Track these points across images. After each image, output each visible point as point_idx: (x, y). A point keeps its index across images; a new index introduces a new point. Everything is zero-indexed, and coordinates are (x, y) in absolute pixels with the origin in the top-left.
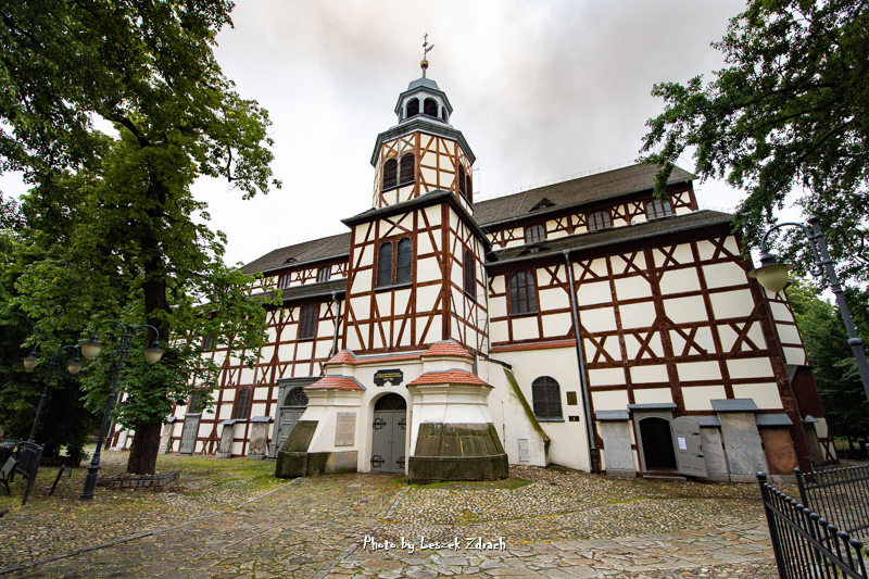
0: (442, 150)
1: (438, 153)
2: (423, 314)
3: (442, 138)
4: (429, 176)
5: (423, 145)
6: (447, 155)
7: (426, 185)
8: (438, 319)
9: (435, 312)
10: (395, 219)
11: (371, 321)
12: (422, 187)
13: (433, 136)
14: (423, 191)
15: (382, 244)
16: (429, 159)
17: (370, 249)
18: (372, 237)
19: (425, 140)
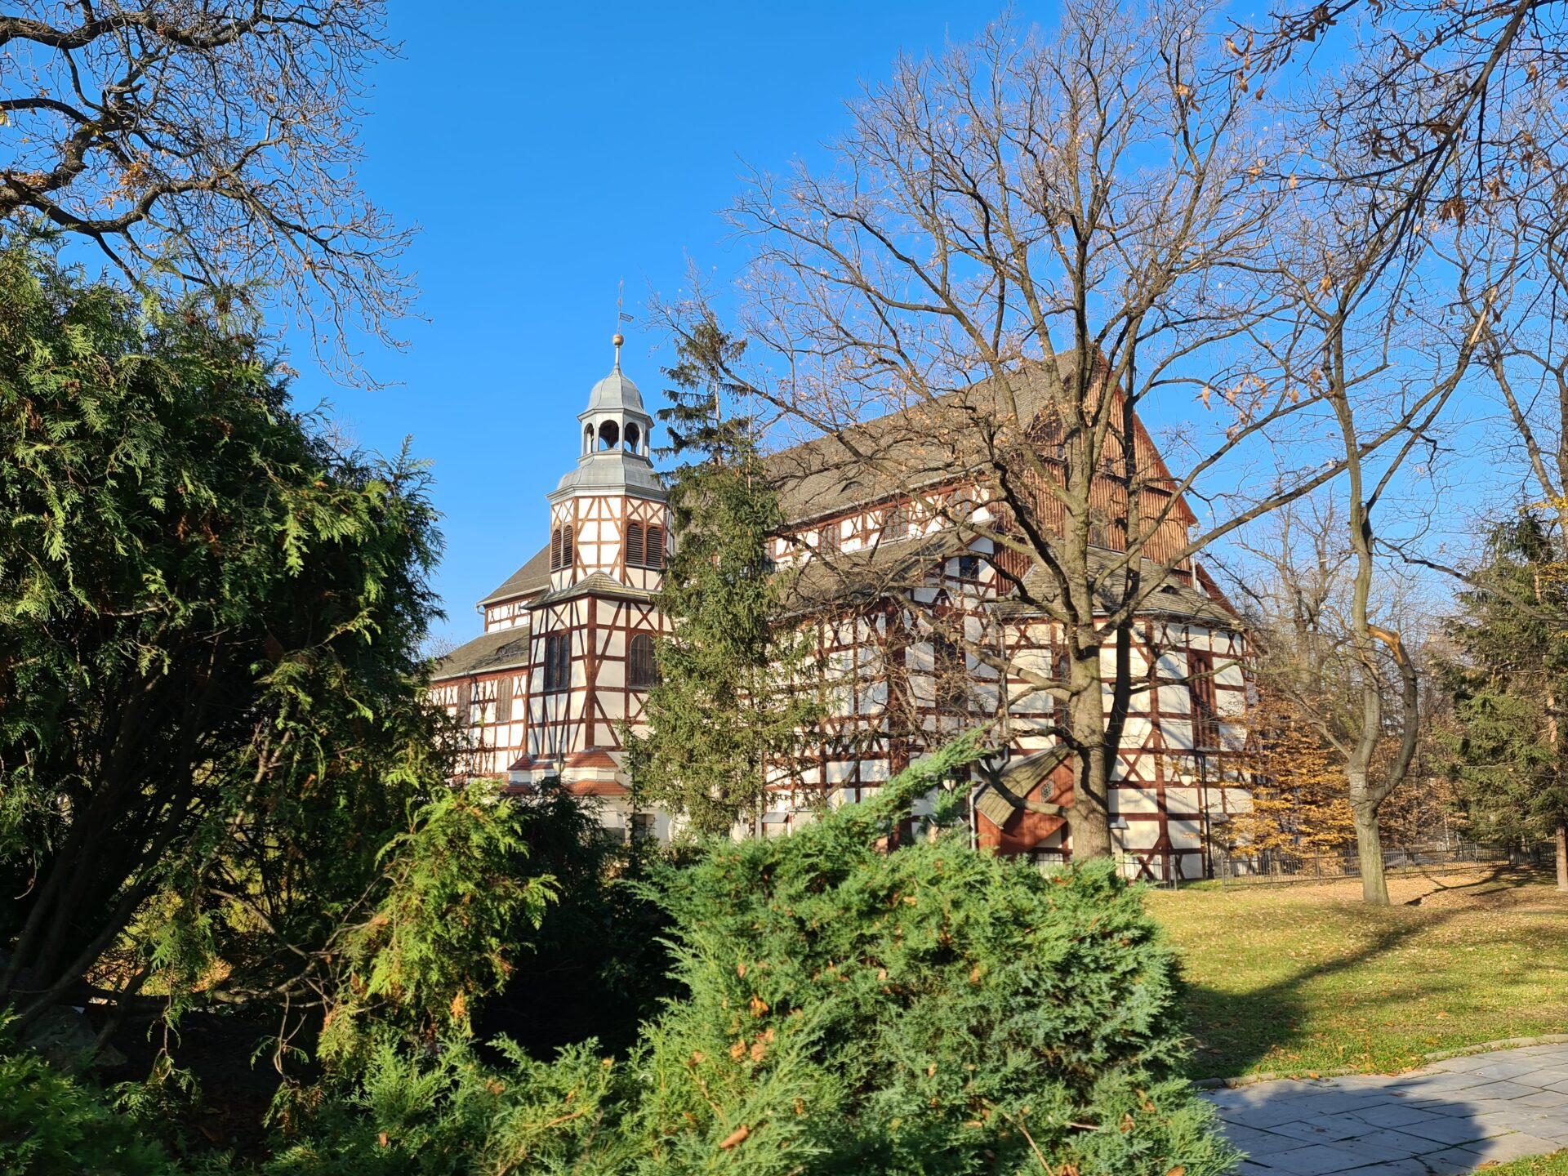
0: (605, 514)
1: (600, 520)
2: (574, 722)
3: (606, 497)
4: (587, 554)
5: (582, 515)
6: (612, 519)
7: (584, 568)
8: (583, 726)
9: (581, 721)
10: (559, 609)
11: (543, 725)
12: (580, 571)
13: (594, 497)
14: (581, 576)
15: (551, 637)
16: (588, 533)
17: (542, 641)
18: (543, 631)
19: (584, 504)
